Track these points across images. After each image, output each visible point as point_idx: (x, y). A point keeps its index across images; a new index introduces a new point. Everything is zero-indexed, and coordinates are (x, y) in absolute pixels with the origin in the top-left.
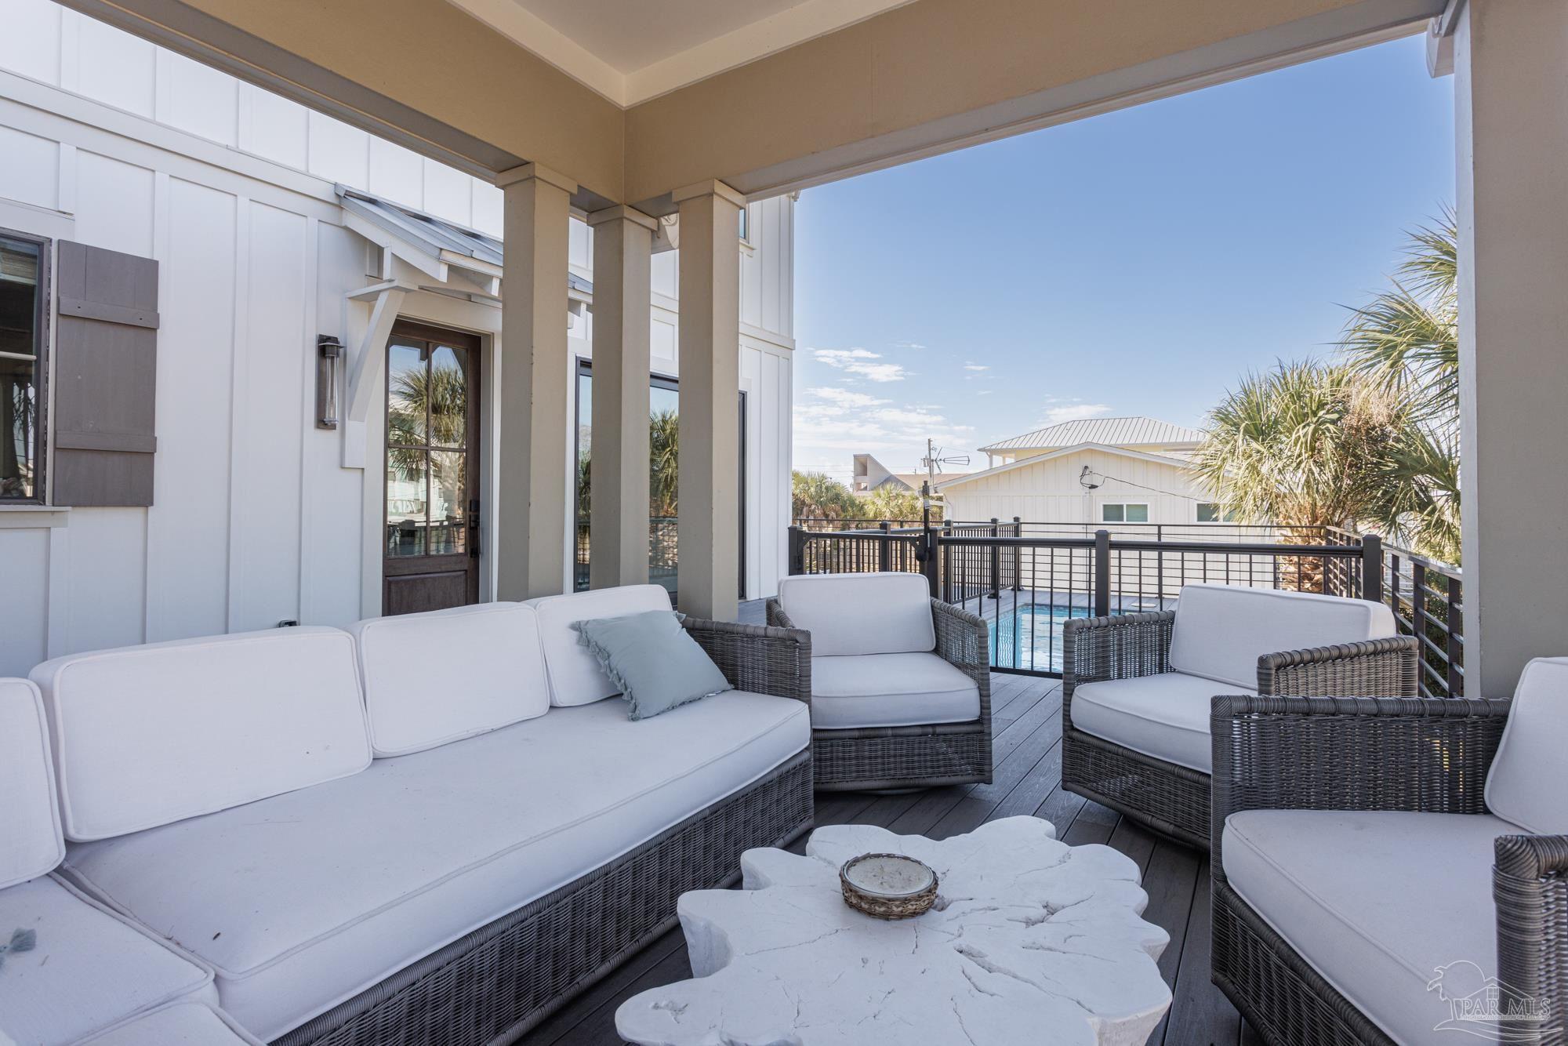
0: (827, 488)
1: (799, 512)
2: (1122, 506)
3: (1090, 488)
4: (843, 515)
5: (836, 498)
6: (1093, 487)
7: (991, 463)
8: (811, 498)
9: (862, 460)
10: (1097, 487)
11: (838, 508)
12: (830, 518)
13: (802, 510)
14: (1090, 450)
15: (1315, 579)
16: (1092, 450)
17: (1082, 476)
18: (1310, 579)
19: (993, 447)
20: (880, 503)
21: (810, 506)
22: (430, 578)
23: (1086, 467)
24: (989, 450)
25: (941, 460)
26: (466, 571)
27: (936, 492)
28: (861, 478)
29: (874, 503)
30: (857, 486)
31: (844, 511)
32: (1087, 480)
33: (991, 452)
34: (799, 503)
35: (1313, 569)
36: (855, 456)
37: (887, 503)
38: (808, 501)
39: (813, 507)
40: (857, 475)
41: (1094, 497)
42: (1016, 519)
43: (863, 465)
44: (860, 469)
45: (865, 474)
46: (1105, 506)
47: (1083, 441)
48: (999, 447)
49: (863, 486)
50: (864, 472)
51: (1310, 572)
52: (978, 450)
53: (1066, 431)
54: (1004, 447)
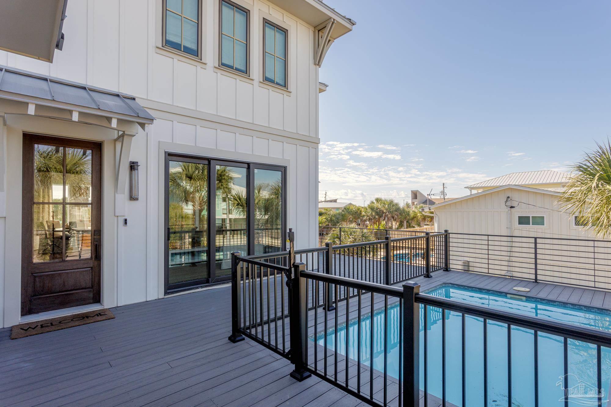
0: (393, 205)
1: (381, 216)
2: (529, 217)
3: (510, 208)
4: (400, 216)
5: (398, 209)
6: (512, 207)
7: (471, 192)
8: (387, 209)
9: (415, 193)
10: (514, 207)
11: (398, 214)
12: (395, 218)
14: (511, 189)
16: (512, 188)
17: (506, 201)
19: (472, 186)
22: (65, 273)
23: (508, 197)
24: (470, 188)
25: (432, 194)
26: (92, 268)
27: (430, 210)
28: (414, 200)
29: (414, 211)
30: (413, 204)
32: (509, 204)
33: (471, 188)
34: (381, 212)
36: (412, 191)
38: (385, 211)
39: (387, 213)
40: (412, 199)
41: (513, 213)
42: (446, 231)
43: (415, 195)
45: (416, 198)
46: (519, 217)
47: (508, 184)
48: (475, 186)
49: (415, 203)
52: (465, 188)
53: (509, 178)
54: (478, 186)
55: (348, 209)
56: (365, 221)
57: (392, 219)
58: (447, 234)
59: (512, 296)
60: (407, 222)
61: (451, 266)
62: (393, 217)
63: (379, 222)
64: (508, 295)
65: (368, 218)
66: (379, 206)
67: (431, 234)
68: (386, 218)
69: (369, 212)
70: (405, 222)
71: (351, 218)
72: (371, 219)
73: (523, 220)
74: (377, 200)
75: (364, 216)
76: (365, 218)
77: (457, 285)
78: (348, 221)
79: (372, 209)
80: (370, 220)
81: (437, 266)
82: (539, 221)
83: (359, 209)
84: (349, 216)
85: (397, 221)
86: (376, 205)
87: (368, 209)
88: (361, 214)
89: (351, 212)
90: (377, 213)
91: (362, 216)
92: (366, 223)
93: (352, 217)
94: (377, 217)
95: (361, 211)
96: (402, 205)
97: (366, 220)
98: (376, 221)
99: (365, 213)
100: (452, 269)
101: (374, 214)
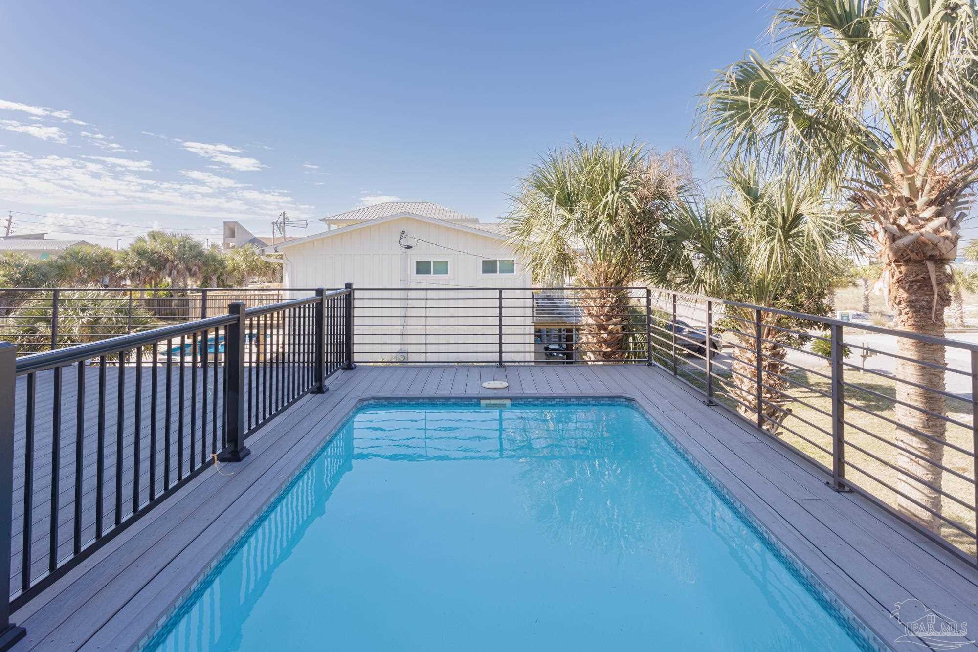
0: (190, 247)
1: (162, 267)
2: (429, 263)
3: (406, 248)
4: (205, 268)
5: (200, 254)
6: (409, 247)
7: (329, 227)
8: (175, 255)
9: (232, 226)
10: (411, 247)
11: (200, 263)
12: (192, 272)
13: (165, 266)
15: (609, 329)
16: (408, 218)
17: (401, 238)
18: (606, 329)
19: (331, 219)
20: (239, 259)
21: (173, 262)
23: (403, 232)
27: (276, 251)
28: (229, 239)
29: (233, 259)
30: (227, 245)
31: (206, 266)
32: (404, 242)
33: (329, 222)
34: (162, 259)
35: (607, 320)
36: (225, 223)
37: (245, 259)
38: (171, 257)
39: (176, 262)
40: (226, 237)
41: (409, 256)
42: (348, 286)
43: (231, 230)
44: (228, 232)
46: (417, 262)
48: (335, 218)
49: (231, 245)
50: (233, 235)
51: (604, 323)
52: (320, 220)
53: (381, 210)
54: (339, 218)
55: (77, 253)
56: (123, 278)
57: (188, 273)
58: (350, 292)
59: (488, 402)
60: (218, 278)
61: (356, 358)
62: (189, 270)
63: (156, 280)
64: (483, 402)
65: (130, 271)
66: (159, 247)
67: (327, 293)
68: (174, 272)
69: (133, 261)
70: (214, 279)
71: (84, 272)
72: (138, 274)
73: (423, 268)
74: (153, 236)
75: (119, 268)
76: (122, 272)
77: (386, 399)
78: (75, 279)
79: (141, 253)
80: (133, 276)
81: (334, 362)
82: (442, 268)
83: (106, 255)
84: (79, 269)
85: (198, 278)
86: (149, 245)
87: (130, 253)
88: (111, 264)
89: (86, 259)
90: (152, 262)
91: (113, 269)
92: (123, 283)
93: (86, 270)
94: (152, 269)
95: (111, 259)
96: (206, 248)
97: (125, 276)
98: (152, 278)
99: (123, 261)
100: (357, 364)
101: (144, 263)
